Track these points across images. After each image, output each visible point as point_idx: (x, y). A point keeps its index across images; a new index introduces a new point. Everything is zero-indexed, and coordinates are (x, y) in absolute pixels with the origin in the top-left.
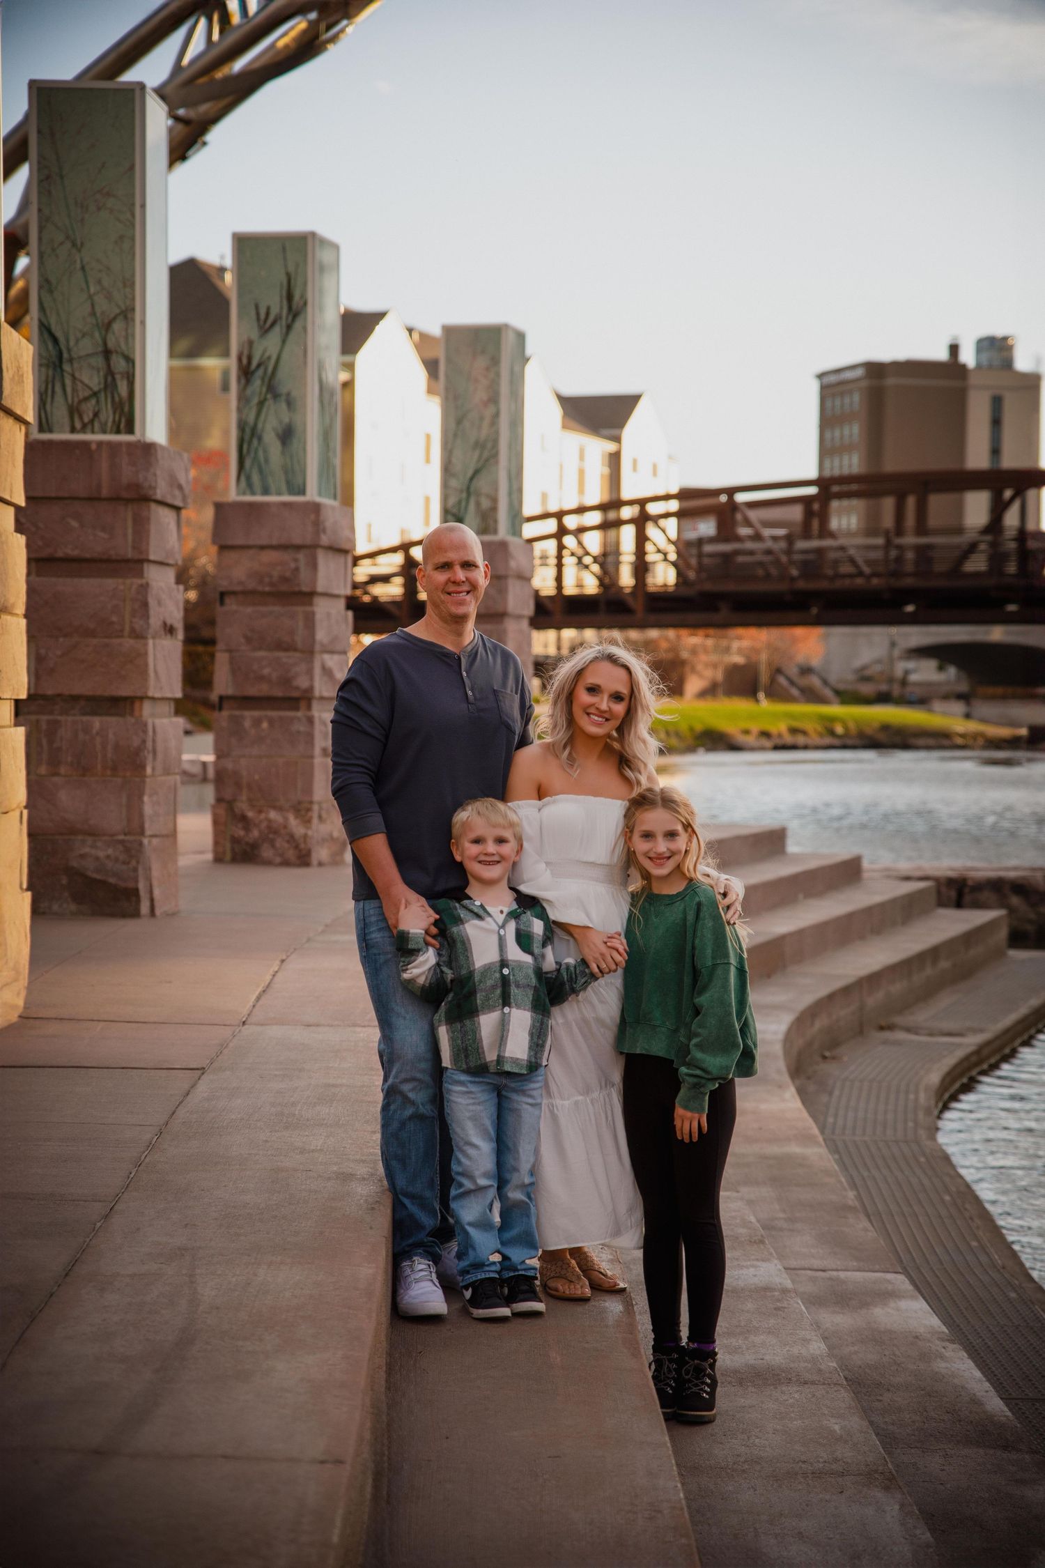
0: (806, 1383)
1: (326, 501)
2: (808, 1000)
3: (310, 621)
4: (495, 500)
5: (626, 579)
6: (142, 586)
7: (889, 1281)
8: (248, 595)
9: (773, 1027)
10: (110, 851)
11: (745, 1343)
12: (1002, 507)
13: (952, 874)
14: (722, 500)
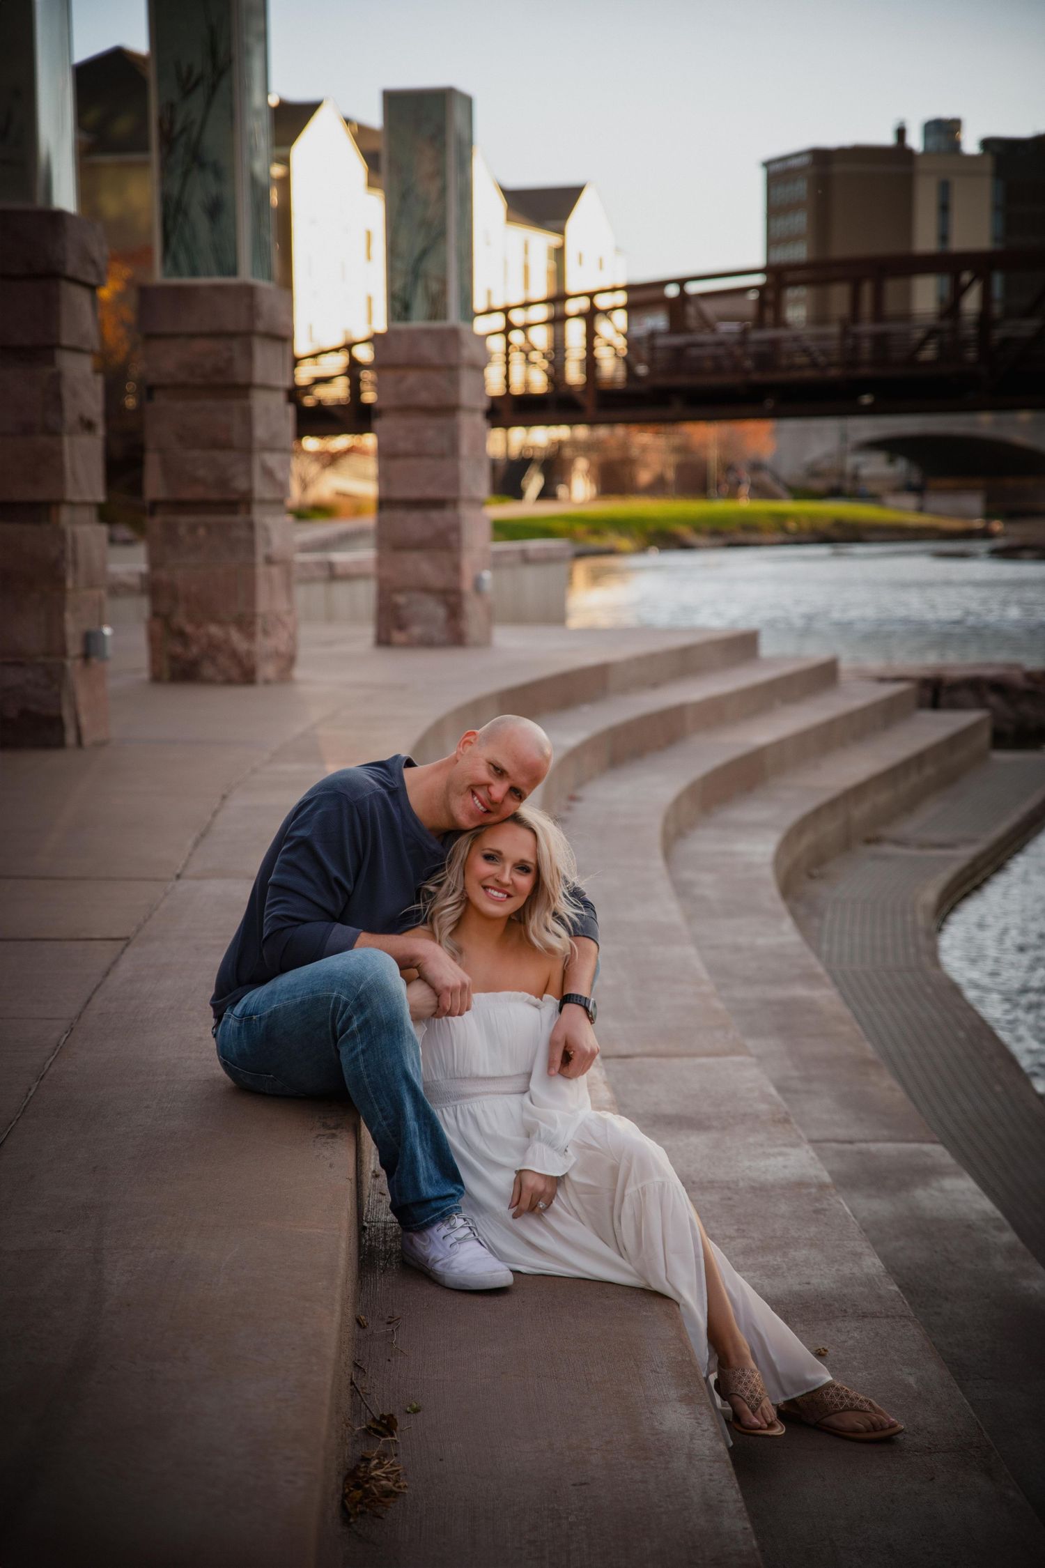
0: (864, 1316)
1: (262, 283)
2: (794, 815)
3: (247, 418)
4: (443, 282)
5: (574, 374)
6: (53, 376)
7: (927, 1154)
8: (180, 389)
9: (761, 848)
10: (30, 675)
11: (784, 1261)
12: (959, 291)
13: (927, 673)
14: (672, 291)
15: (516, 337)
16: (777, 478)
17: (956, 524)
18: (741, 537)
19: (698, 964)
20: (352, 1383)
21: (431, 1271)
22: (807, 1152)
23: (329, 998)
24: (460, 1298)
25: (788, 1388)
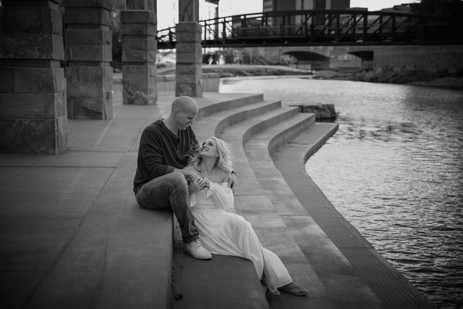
0: (297, 262)
1: (150, 11)
2: (272, 137)
3: (146, 42)
4: (192, 12)
6: (100, 31)
7: (307, 219)
8: (130, 36)
9: (265, 144)
10: (94, 102)
12: (307, 19)
13: (301, 104)
14: (242, 17)
15: (207, 27)
16: (265, 60)
17: (305, 71)
18: (257, 73)
19: (252, 173)
20: (171, 285)
21: (191, 254)
22: (281, 220)
23: (167, 185)
24: (198, 261)
25: (280, 284)
